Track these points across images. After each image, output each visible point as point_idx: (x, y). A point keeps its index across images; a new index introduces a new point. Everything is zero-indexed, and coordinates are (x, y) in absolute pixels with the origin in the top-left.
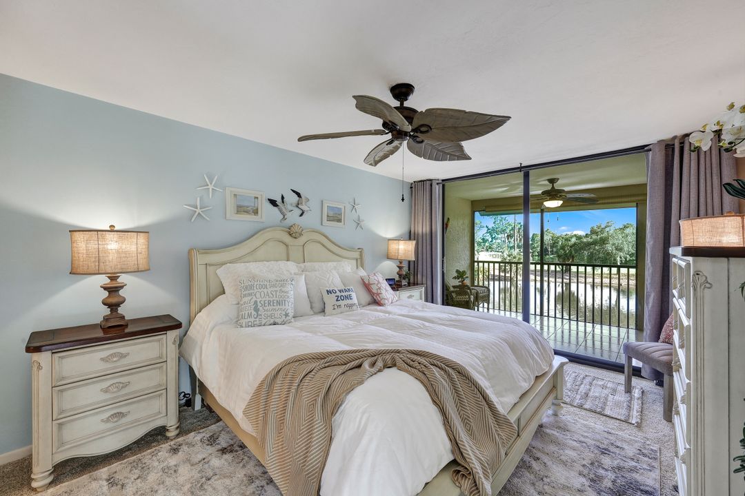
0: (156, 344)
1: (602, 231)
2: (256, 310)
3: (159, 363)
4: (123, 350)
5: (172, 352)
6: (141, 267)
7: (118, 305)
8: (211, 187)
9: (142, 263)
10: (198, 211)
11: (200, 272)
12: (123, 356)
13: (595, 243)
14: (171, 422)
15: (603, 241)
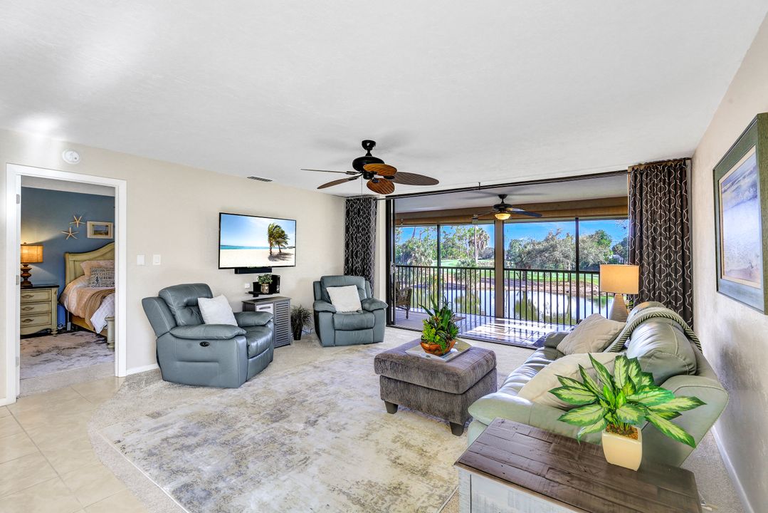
0: (47, 293)
1: (553, 239)
2: (97, 280)
3: (48, 301)
4: (32, 294)
5: (54, 298)
6: (39, 261)
7: (28, 277)
8: (78, 222)
9: (40, 259)
10: (70, 234)
11: (70, 265)
12: (31, 296)
13: (545, 250)
14: (54, 327)
15: (554, 247)
